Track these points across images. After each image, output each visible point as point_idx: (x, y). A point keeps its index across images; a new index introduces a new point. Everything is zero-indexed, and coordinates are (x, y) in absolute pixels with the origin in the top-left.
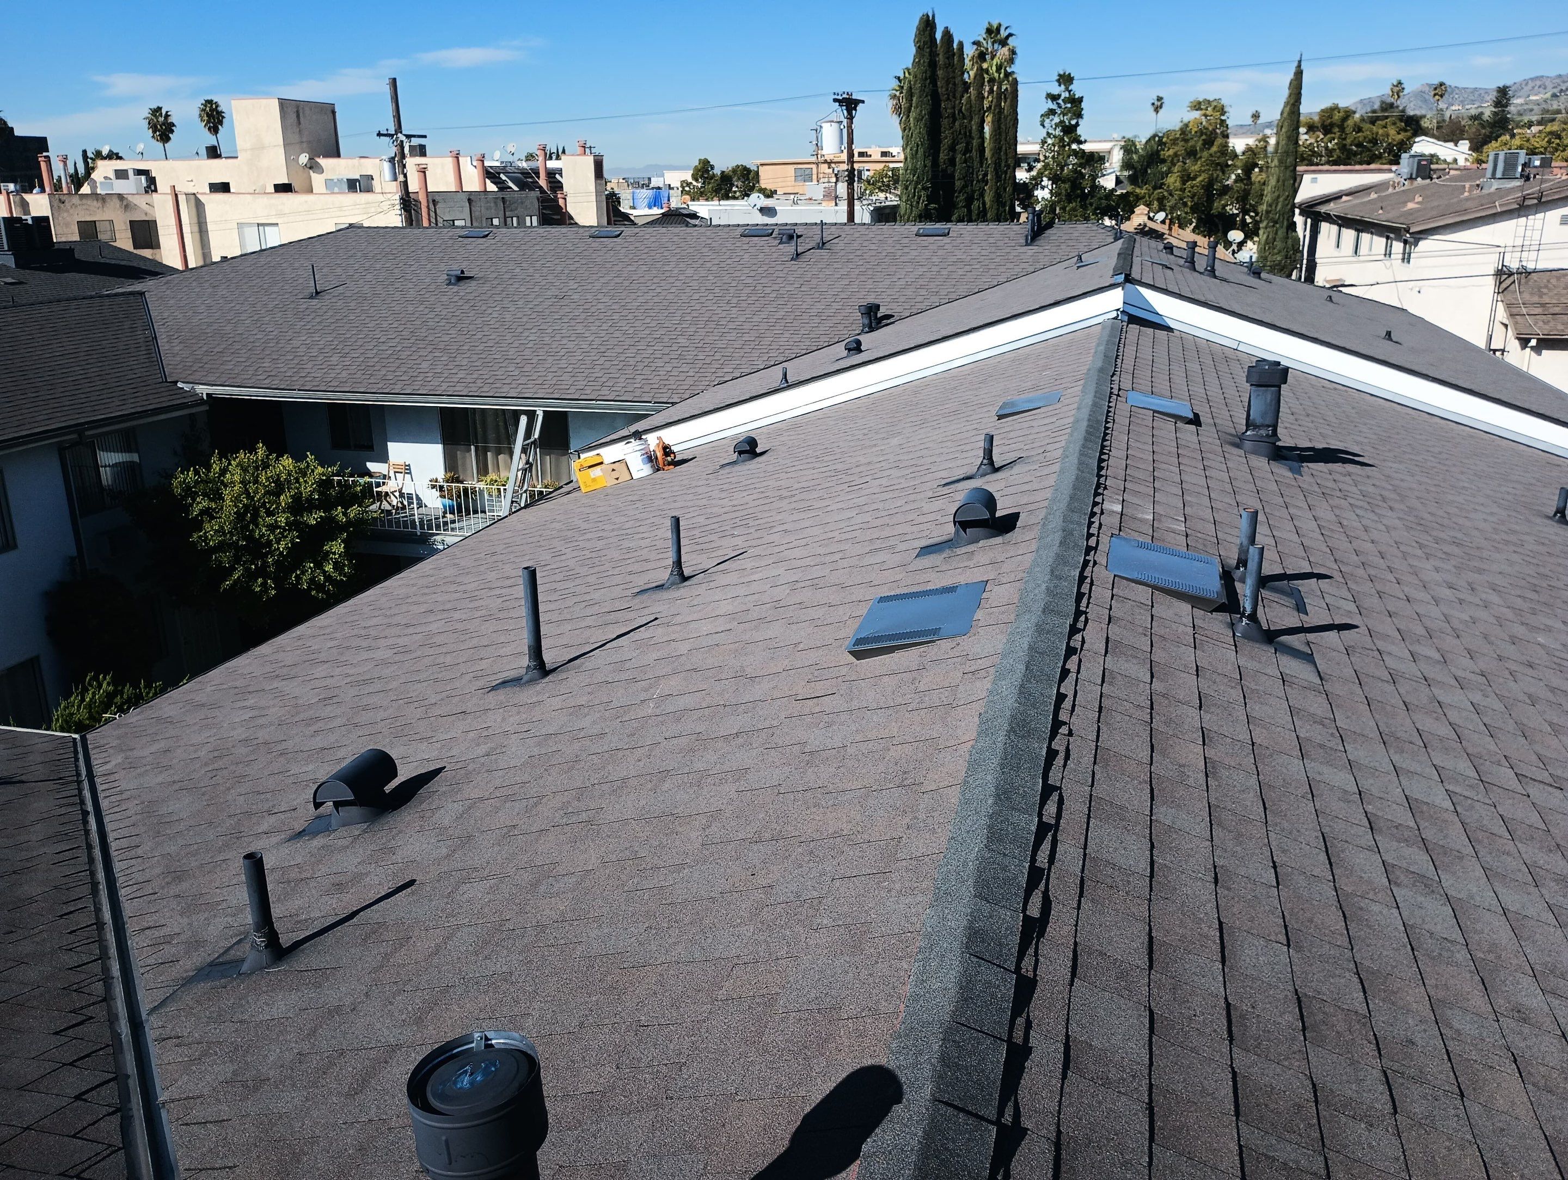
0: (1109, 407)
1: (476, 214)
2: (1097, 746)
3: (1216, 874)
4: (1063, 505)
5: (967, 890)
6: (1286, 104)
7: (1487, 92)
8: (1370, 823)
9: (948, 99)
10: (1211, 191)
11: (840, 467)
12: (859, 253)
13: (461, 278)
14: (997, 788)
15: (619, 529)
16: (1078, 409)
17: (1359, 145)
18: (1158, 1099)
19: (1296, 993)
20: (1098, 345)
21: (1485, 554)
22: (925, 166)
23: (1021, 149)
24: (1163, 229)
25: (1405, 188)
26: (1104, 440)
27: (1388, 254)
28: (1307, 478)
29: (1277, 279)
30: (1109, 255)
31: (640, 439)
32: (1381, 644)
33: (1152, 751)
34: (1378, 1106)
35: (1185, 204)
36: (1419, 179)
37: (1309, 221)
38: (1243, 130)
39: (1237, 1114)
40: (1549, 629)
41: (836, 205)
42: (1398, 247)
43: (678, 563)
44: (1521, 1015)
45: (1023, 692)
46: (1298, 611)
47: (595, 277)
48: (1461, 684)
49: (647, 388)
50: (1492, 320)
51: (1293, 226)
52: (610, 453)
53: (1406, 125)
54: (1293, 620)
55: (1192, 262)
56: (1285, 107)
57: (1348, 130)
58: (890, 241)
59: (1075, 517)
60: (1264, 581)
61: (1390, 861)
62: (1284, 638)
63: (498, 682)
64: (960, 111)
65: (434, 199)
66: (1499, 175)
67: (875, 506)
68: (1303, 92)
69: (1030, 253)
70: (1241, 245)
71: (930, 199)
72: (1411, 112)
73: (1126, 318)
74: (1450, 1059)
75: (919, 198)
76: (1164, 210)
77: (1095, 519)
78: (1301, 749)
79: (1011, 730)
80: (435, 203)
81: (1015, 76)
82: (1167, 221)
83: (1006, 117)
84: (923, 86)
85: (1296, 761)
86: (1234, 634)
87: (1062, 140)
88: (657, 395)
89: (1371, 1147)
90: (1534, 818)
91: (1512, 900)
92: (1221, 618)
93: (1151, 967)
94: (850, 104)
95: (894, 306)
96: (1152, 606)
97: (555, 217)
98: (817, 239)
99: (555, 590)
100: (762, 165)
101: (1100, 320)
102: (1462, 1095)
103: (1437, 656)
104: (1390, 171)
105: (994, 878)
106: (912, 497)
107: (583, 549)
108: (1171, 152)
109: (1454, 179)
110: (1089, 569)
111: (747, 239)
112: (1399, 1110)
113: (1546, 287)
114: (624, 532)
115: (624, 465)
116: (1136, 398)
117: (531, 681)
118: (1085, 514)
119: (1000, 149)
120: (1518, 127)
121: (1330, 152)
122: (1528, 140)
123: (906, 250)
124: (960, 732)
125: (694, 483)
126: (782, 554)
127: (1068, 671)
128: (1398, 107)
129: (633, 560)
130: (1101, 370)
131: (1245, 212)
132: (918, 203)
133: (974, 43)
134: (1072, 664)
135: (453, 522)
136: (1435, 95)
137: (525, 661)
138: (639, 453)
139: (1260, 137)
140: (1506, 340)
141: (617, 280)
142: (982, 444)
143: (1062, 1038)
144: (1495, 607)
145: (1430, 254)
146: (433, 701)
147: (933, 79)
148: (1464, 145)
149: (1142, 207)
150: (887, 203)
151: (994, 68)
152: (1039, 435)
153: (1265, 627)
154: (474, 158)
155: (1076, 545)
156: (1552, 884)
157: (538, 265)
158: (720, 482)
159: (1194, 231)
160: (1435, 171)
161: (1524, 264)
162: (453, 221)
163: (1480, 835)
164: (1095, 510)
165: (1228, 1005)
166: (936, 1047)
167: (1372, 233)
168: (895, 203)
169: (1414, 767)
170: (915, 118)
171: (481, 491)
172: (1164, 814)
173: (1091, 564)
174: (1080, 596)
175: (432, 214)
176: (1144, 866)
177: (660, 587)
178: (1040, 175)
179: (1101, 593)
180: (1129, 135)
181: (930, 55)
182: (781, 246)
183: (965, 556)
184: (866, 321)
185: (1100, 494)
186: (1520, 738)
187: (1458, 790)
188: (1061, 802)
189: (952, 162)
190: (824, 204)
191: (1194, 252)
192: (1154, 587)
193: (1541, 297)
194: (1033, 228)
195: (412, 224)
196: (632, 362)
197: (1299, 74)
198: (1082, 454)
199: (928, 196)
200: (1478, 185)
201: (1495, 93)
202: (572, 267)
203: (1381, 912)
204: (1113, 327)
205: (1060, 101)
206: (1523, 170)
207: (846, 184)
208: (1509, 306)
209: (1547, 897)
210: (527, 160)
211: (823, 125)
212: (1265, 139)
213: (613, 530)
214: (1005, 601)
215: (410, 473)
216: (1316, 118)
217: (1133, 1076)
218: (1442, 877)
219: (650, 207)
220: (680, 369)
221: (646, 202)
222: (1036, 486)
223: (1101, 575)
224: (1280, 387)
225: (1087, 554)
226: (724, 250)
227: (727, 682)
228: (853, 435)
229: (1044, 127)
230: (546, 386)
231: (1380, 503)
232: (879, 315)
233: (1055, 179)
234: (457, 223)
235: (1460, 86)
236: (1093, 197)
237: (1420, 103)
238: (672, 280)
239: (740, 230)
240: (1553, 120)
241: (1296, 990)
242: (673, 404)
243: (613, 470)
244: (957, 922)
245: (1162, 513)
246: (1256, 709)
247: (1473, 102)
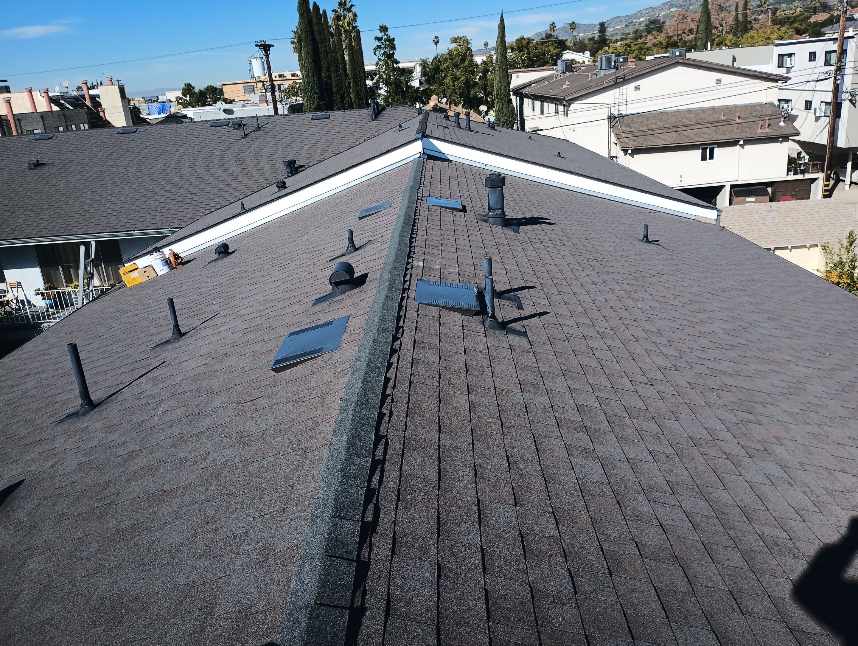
0: (417, 207)
1: (47, 125)
2: (408, 406)
3: (476, 471)
4: (390, 267)
5: (328, 513)
6: (498, 37)
7: (595, 25)
8: (558, 423)
9: (322, 42)
10: (469, 85)
11: (274, 256)
12: (280, 132)
13: (38, 165)
14: (347, 444)
15: (147, 308)
16: (400, 210)
17: (537, 57)
18: (443, 620)
19: (521, 533)
20: (411, 173)
21: (611, 264)
22: (314, 80)
23: (367, 68)
24: (446, 107)
25: (561, 77)
26: (414, 226)
27: (557, 112)
28: (522, 234)
29: (503, 130)
30: (415, 124)
31: (159, 251)
32: (561, 321)
33: (440, 403)
34: (566, 592)
35: (456, 93)
36: (567, 73)
37: (518, 98)
38: (480, 52)
39: (488, 617)
40: (643, 299)
41: (268, 105)
42: (561, 108)
43: (176, 326)
44: (639, 518)
45: (365, 381)
46: (519, 308)
47: (123, 157)
48: (602, 336)
49: (164, 221)
50: (609, 142)
51: (510, 101)
52: (141, 262)
53: (558, 45)
54: (515, 314)
55: (459, 124)
56: (498, 38)
57: (531, 49)
58: (297, 124)
59: (397, 272)
60: (500, 295)
61: (569, 443)
62: (511, 325)
63: (64, 417)
64: (330, 49)
65: (18, 118)
66: (604, 68)
67: (292, 277)
68: (505, 30)
69: (375, 125)
70: (487, 113)
71: (320, 99)
72: (560, 38)
73: (426, 157)
74: (603, 554)
75: (314, 98)
76: (446, 97)
77: (408, 272)
78: (521, 387)
79: (358, 405)
80: (19, 120)
81: (358, 28)
82: (448, 103)
83: (356, 51)
84: (307, 35)
85: (518, 395)
86: (485, 327)
87: (387, 62)
88: (171, 224)
89: (563, 618)
90: (640, 404)
91: (631, 452)
92: (477, 319)
93: (439, 536)
94: (266, 47)
95: (304, 160)
96: (440, 318)
97: (99, 123)
98: (255, 125)
99: (106, 352)
100: (224, 85)
101: (412, 159)
102: (611, 573)
103: (590, 323)
104: (553, 69)
105: (344, 502)
106: (312, 270)
107: (125, 323)
108: (445, 66)
109: (584, 71)
110: (405, 301)
111: (215, 128)
112: (578, 591)
113: (632, 123)
114: (151, 309)
115: (151, 268)
116: (431, 201)
117: (85, 413)
118: (402, 270)
119: (355, 69)
120: (611, 42)
121: (523, 61)
122: (616, 49)
123: (307, 128)
124: (331, 410)
125: (193, 274)
126: (239, 313)
127: (392, 363)
128: (554, 36)
129: (154, 326)
130: (412, 187)
131: (487, 95)
132: (314, 101)
133: (333, 11)
134: (394, 360)
135: (54, 314)
136: (571, 29)
137: (79, 402)
138: (160, 260)
139: (488, 55)
140: (616, 151)
141: (138, 158)
142: (347, 236)
143: (385, 596)
144: (617, 291)
145: (576, 111)
146: (23, 435)
147: (312, 31)
148: (587, 54)
149: (434, 96)
150: (297, 103)
151: (346, 24)
152: (380, 227)
153: (500, 320)
154: (42, 92)
155: (397, 289)
156: (651, 439)
157: (87, 153)
158: (208, 272)
159: (463, 107)
160: (574, 68)
161: (621, 112)
162: (33, 130)
163: (614, 418)
164: (408, 266)
165: (483, 549)
166: (304, 624)
167: (548, 102)
168: (301, 102)
169: (580, 386)
170: (305, 54)
171: (69, 294)
172: (446, 441)
173: (406, 298)
174: (399, 318)
175: (19, 128)
176: (435, 474)
177: (168, 342)
178: (378, 82)
179: (412, 314)
180: (424, 58)
181: (308, 18)
182: (235, 131)
183: (339, 302)
184: (289, 170)
185: (411, 257)
186: (632, 361)
187: (602, 395)
188: (387, 444)
189: (329, 77)
190: (260, 105)
191: (459, 118)
192: (441, 307)
193: (630, 128)
194: (374, 111)
195: (5, 135)
196: (153, 206)
197: (502, 21)
198: (401, 235)
199: (318, 97)
200: (595, 74)
201: (599, 26)
202: (109, 153)
203: (565, 474)
204: (419, 162)
205: (383, 41)
206: (615, 64)
207: (270, 93)
208: (616, 134)
209: (648, 447)
210: (78, 90)
211: (252, 60)
212: (491, 56)
213: (144, 309)
214: (358, 326)
215: (22, 287)
216: (514, 44)
217: (428, 610)
218: (595, 446)
219: (159, 114)
220: (183, 208)
221: (157, 110)
222: (377, 256)
223: (412, 304)
224: (502, 187)
225: (403, 292)
226: (201, 136)
227: (202, 398)
228: (283, 236)
229: (376, 55)
230: (101, 225)
231: (559, 244)
232: (296, 166)
233: (387, 84)
234: (36, 131)
235: (583, 23)
236: (408, 92)
237: (564, 33)
238: (172, 156)
239: (209, 123)
240: (627, 38)
241: (520, 531)
242: (182, 228)
243: (145, 272)
244: (321, 536)
245: (445, 263)
246: (497, 368)
247: (589, 31)
